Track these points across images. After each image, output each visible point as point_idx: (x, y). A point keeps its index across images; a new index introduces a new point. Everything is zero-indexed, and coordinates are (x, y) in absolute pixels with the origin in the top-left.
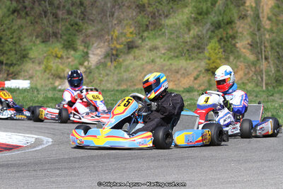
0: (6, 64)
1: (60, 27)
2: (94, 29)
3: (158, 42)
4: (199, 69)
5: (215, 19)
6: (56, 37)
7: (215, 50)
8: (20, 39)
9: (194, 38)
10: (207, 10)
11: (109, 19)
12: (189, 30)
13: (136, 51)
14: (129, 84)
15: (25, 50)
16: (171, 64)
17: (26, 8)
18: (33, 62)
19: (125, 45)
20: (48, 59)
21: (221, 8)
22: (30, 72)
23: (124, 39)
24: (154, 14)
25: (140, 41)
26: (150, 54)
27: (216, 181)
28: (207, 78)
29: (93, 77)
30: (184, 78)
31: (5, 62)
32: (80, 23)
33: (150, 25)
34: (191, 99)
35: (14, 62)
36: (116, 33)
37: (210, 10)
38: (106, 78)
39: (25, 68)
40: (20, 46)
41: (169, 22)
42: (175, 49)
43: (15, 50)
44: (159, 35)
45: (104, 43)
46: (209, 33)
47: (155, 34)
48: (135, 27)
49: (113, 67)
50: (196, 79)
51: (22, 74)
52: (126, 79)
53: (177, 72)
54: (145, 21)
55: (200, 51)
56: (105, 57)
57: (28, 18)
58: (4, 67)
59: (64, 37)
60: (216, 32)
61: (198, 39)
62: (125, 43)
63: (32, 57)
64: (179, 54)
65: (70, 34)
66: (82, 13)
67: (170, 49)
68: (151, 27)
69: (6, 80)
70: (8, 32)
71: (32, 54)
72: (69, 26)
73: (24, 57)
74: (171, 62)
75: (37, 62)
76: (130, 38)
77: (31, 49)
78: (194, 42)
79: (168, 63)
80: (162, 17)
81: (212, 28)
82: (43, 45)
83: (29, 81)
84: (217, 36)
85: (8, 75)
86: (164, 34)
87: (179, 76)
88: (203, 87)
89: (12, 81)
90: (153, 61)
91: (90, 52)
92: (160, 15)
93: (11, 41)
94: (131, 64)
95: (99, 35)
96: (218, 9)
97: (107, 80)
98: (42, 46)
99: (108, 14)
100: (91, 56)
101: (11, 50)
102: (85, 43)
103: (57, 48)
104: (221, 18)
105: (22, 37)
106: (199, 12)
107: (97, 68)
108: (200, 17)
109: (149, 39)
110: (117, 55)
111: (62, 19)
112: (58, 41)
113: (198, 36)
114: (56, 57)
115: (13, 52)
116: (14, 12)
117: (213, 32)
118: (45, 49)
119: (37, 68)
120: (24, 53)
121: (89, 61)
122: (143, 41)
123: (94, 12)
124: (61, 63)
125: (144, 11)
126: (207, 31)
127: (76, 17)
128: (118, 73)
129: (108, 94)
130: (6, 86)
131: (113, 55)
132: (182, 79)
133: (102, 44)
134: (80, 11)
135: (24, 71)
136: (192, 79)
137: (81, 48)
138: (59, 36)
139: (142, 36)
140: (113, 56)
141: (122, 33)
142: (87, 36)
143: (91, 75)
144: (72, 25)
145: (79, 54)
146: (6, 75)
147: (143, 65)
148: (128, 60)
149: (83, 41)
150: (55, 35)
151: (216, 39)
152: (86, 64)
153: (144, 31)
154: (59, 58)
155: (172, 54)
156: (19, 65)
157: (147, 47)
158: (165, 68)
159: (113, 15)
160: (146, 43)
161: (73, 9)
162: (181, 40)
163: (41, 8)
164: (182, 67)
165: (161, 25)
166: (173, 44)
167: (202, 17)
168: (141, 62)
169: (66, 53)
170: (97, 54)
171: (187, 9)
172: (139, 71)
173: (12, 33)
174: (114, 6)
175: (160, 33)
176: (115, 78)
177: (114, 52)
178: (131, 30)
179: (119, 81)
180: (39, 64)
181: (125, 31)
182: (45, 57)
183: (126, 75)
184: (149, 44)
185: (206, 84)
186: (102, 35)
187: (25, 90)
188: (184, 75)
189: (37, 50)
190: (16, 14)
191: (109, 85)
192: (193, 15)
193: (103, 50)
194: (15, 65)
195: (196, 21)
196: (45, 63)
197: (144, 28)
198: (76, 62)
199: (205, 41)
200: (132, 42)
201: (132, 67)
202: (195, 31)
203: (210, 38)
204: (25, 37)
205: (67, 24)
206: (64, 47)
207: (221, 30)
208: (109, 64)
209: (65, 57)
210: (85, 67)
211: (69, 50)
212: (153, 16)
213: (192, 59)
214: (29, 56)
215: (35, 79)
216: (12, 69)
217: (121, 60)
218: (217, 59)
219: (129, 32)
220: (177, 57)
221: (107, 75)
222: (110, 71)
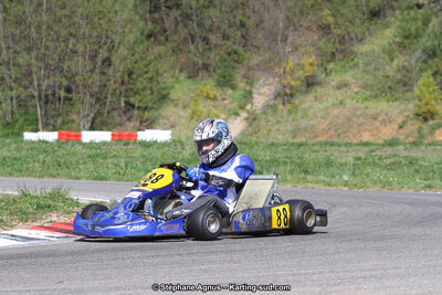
0: (139, 108)
1: (212, 56)
2: (259, 58)
3: (348, 77)
4: (406, 114)
5: (428, 44)
6: (208, 70)
7: (429, 87)
8: (157, 73)
9: (399, 70)
10: (417, 31)
11: (280, 46)
12: (392, 60)
13: (319, 89)
14: (307, 135)
15: (165, 89)
16: (366, 107)
17: (165, 31)
18: (176, 105)
19: (302, 81)
20: (196, 101)
21: (436, 29)
22: (172, 119)
23: (301, 72)
24: (343, 38)
25: (323, 76)
26: (338, 93)
27: (432, 270)
28: (417, 127)
29: (259, 126)
30: (385, 126)
31: (137, 105)
32: (241, 50)
33: (337, 54)
34: (395, 156)
35: (150, 105)
36: (291, 64)
37: (421, 31)
38: (277, 127)
39: (164, 114)
40: (158, 83)
41: (364, 48)
42: (372, 86)
43: (151, 89)
44: (350, 67)
45: (274, 77)
46: (420, 64)
47: (344, 66)
48: (317, 56)
49: (285, 112)
50: (401, 127)
51: (161, 121)
52: (305, 129)
53: (375, 119)
54: (330, 48)
55: (407, 88)
56: (276, 98)
57: (169, 45)
58: (136, 112)
59: (218, 71)
60: (430, 62)
61: (403, 72)
62: (302, 78)
63: (175, 98)
64: (378, 92)
65: (226, 67)
66: (243, 36)
67: (365, 87)
68: (338, 56)
69: (139, 130)
70: (141, 64)
71: (174, 95)
72: (225, 56)
73: (164, 98)
74: (366, 103)
75: (181, 105)
76: (310, 70)
77: (173, 87)
78: (399, 77)
79: (363, 106)
80: (355, 42)
81: (424, 57)
82: (190, 81)
83: (169, 132)
84: (430, 67)
85: (141, 123)
86: (356, 65)
87: (377, 123)
88: (411, 139)
89: (147, 131)
90: (341, 103)
91: (254, 90)
92: (352, 39)
93: (146, 76)
94: (310, 107)
95: (266, 68)
96: (433, 31)
97: (278, 130)
98: (188, 84)
99: (279, 37)
100: (255, 96)
101: (144, 89)
102: (248, 78)
103: (208, 85)
104: (436, 43)
105: (161, 71)
106: (406, 34)
107: (264, 113)
108: (406, 42)
109: (336, 72)
110: (292, 95)
111: (216, 46)
112: (210, 76)
113: (404, 67)
114: (208, 97)
115: (148, 92)
116: (149, 36)
117: (425, 62)
118: (192, 87)
119: (182, 113)
120: (164, 92)
121: (252, 104)
122: (327, 75)
123: (259, 36)
124: (214, 106)
125: (328, 34)
126: (417, 60)
127: (234, 43)
128: (293, 120)
129: (280, 149)
130: (139, 138)
131: (286, 94)
132: (382, 127)
133: (271, 80)
134: (239, 34)
135: (163, 118)
136: (396, 127)
137: (242, 85)
138: (212, 69)
139: (326, 69)
140: (286, 96)
141: (298, 65)
142: (249, 69)
143: (256, 123)
144: (229, 54)
145: (239, 93)
146: (138, 124)
147: (327, 108)
148: (307, 102)
149: (244, 76)
150: (206, 67)
151: (430, 72)
152: (248, 107)
153: (328, 62)
154: (212, 99)
155: (368, 93)
156: (156, 109)
157: (333, 83)
158: (358, 113)
159: (286, 40)
160: (331, 78)
161: (230, 32)
162: (381, 73)
163: (186, 31)
164: (381, 111)
165: (353, 53)
166: (369, 79)
167: (409, 41)
168: (325, 104)
169: (220, 91)
170: (264, 94)
171: (389, 30)
172: (322, 117)
173: (146, 66)
174: (286, 28)
175: (351, 64)
176: (289, 127)
177: (288, 91)
178: (311, 61)
179: (294, 130)
180: (184, 107)
181: (302, 62)
182: (191, 98)
183: (303, 123)
184: (335, 79)
185: (416, 135)
186: (270, 68)
187: (165, 144)
188: (384, 123)
189: (181, 89)
190: (152, 39)
191: (280, 137)
192: (397, 39)
193: (273, 88)
194: (151, 108)
195: (402, 46)
196: (192, 106)
197: (329, 58)
198: (235, 105)
199: (414, 75)
200: (312, 76)
201: (311, 111)
202: (400, 60)
203: (421, 70)
204: (165, 72)
205: (222, 52)
206: (218, 85)
207: (437, 60)
208: (281, 107)
209: (219, 98)
210: (248, 112)
211: (226, 89)
212: (342, 40)
213: (396, 99)
214: (171, 96)
215: (178, 128)
216: (146, 115)
217: (297, 102)
218: (430, 99)
219: (308, 62)
220: (376, 97)
221: (278, 122)
222: (282, 117)
